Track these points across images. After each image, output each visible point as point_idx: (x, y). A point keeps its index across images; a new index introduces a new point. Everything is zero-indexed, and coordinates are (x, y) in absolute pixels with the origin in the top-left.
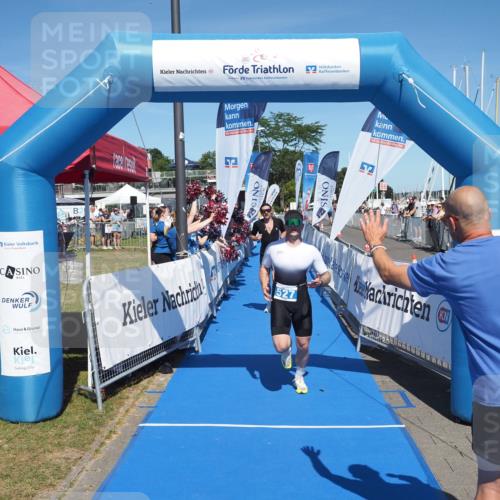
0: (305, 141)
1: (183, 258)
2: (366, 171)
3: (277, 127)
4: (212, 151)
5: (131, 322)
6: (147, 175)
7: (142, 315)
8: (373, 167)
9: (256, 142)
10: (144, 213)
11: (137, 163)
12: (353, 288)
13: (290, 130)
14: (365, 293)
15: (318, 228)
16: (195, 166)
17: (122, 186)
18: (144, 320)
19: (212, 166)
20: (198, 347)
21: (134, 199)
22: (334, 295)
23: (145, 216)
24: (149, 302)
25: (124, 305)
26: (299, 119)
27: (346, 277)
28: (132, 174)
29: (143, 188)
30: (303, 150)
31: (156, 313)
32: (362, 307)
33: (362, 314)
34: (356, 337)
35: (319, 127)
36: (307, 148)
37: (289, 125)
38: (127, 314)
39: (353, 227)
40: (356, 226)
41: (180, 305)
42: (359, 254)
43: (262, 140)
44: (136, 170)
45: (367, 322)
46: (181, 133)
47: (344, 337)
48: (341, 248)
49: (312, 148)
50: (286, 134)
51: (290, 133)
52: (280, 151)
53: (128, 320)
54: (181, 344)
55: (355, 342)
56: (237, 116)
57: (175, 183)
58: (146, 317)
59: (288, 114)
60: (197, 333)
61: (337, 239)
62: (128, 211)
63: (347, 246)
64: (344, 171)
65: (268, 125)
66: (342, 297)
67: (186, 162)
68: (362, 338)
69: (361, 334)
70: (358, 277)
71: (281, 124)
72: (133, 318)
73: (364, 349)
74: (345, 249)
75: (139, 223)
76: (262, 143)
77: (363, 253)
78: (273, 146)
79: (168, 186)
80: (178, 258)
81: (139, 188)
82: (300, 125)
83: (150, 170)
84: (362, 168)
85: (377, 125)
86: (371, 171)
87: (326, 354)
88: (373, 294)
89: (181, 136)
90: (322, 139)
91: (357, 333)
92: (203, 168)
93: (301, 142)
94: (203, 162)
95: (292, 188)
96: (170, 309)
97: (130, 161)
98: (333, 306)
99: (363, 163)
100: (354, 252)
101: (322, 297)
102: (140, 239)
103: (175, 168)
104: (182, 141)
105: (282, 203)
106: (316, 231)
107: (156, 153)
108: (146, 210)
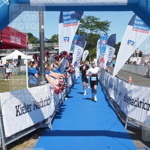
0: (101, 29)
1: (43, 85)
2: (130, 44)
3: (88, 23)
4: (57, 34)
5: (20, 115)
6: (26, 46)
7: (24, 111)
8: (134, 42)
9: (78, 30)
10: (25, 63)
11: (21, 40)
12: (123, 99)
13: (94, 24)
14: (129, 102)
15: (107, 71)
16: (49, 41)
17: (14, 51)
18: (26, 114)
19: (57, 41)
20: (50, 126)
21: (19, 57)
22: (114, 103)
23: (25, 65)
24: (28, 106)
25: (16, 107)
26: (98, 19)
27: (120, 94)
28: (19, 45)
29: (24, 52)
30: (100, 34)
31: (31, 111)
32: (128, 108)
33: (127, 112)
34: (124, 122)
35: (107, 23)
36: (102, 33)
37: (93, 22)
38: (18, 111)
39: (123, 71)
40: (125, 70)
41: (41, 107)
42: (126, 83)
43: (80, 29)
44: (21, 43)
45: (130, 115)
46: (43, 26)
47: (119, 122)
48: (118, 81)
49: (104, 33)
50: (92, 26)
51: (94, 26)
52: (89, 34)
53: (18, 114)
54: (42, 125)
55: (124, 124)
56: (69, 17)
57: (39, 49)
58: (26, 112)
59: (93, 17)
60: (50, 120)
61: (116, 76)
62: (17, 62)
63: (121, 79)
64: (119, 44)
65: (84, 22)
66: (118, 104)
67: (45, 39)
68: (127, 123)
69: (127, 121)
70: (126, 94)
71: (89, 21)
72: (21, 113)
73: (128, 128)
74: (120, 81)
75: (22, 68)
76: (80, 31)
77: (128, 83)
78: (86, 32)
79: (36, 51)
80: (41, 85)
81: (22, 51)
82: (98, 22)
83: (27, 43)
84: (128, 42)
85: (136, 22)
86: (133, 44)
87: (111, 130)
88: (133, 102)
89: (42, 27)
90: (109, 28)
91: (125, 120)
92: (52, 42)
93: (99, 30)
94: (53, 39)
95: (94, 52)
96: (37, 109)
97: (18, 39)
98: (114, 108)
99: (129, 41)
100: (124, 82)
101: (109, 103)
102: (23, 76)
103: (39, 42)
104: (43, 29)
105: (90, 59)
106: (106, 72)
107: (30, 35)
108: (26, 62)
